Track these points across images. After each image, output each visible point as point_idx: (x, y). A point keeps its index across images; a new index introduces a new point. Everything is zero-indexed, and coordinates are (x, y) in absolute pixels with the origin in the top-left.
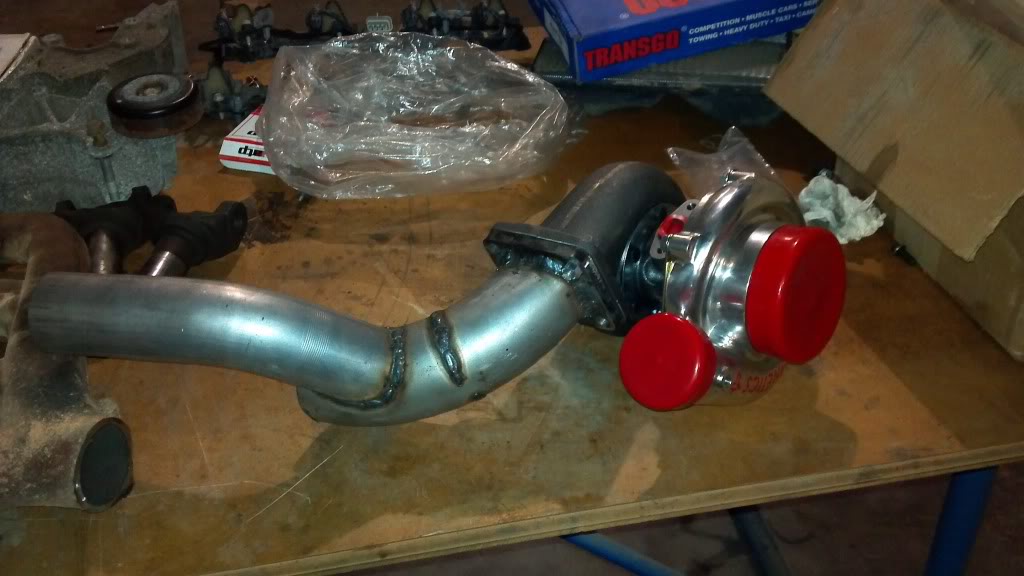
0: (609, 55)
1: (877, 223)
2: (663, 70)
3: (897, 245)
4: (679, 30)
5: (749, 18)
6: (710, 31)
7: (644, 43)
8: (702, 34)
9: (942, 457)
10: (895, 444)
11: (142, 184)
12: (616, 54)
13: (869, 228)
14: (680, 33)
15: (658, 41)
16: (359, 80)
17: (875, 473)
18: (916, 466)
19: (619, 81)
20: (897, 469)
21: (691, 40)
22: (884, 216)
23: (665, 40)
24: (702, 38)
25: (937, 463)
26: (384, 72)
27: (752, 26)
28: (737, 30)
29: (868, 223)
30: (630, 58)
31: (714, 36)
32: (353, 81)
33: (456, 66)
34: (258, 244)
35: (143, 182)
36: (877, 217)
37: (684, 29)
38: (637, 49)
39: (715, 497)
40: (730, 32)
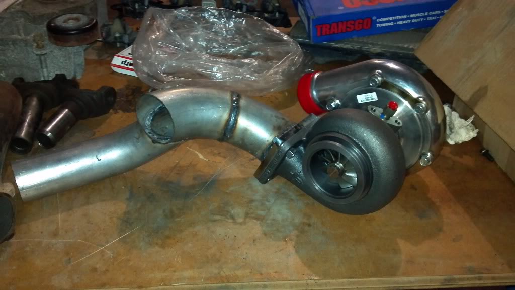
0: (330, 29)
1: (473, 134)
2: (360, 40)
3: (484, 149)
4: (371, 18)
5: (412, 16)
6: (389, 21)
7: (351, 24)
8: (384, 22)
9: (497, 275)
10: (468, 264)
11: (62, 72)
12: (334, 29)
13: (467, 136)
14: (372, 20)
15: (359, 23)
16: (192, 31)
17: (454, 280)
18: (480, 279)
19: (335, 45)
20: (468, 279)
21: (378, 25)
22: (477, 130)
23: (363, 24)
24: (384, 25)
25: (493, 278)
26: (206, 28)
27: (414, 21)
28: (404, 22)
29: (467, 134)
30: (342, 32)
31: (391, 24)
32: (189, 31)
33: (246, 30)
34: (120, 112)
35: (63, 72)
36: (473, 130)
37: (374, 18)
38: (347, 27)
39: (354, 283)
40: (401, 22)
